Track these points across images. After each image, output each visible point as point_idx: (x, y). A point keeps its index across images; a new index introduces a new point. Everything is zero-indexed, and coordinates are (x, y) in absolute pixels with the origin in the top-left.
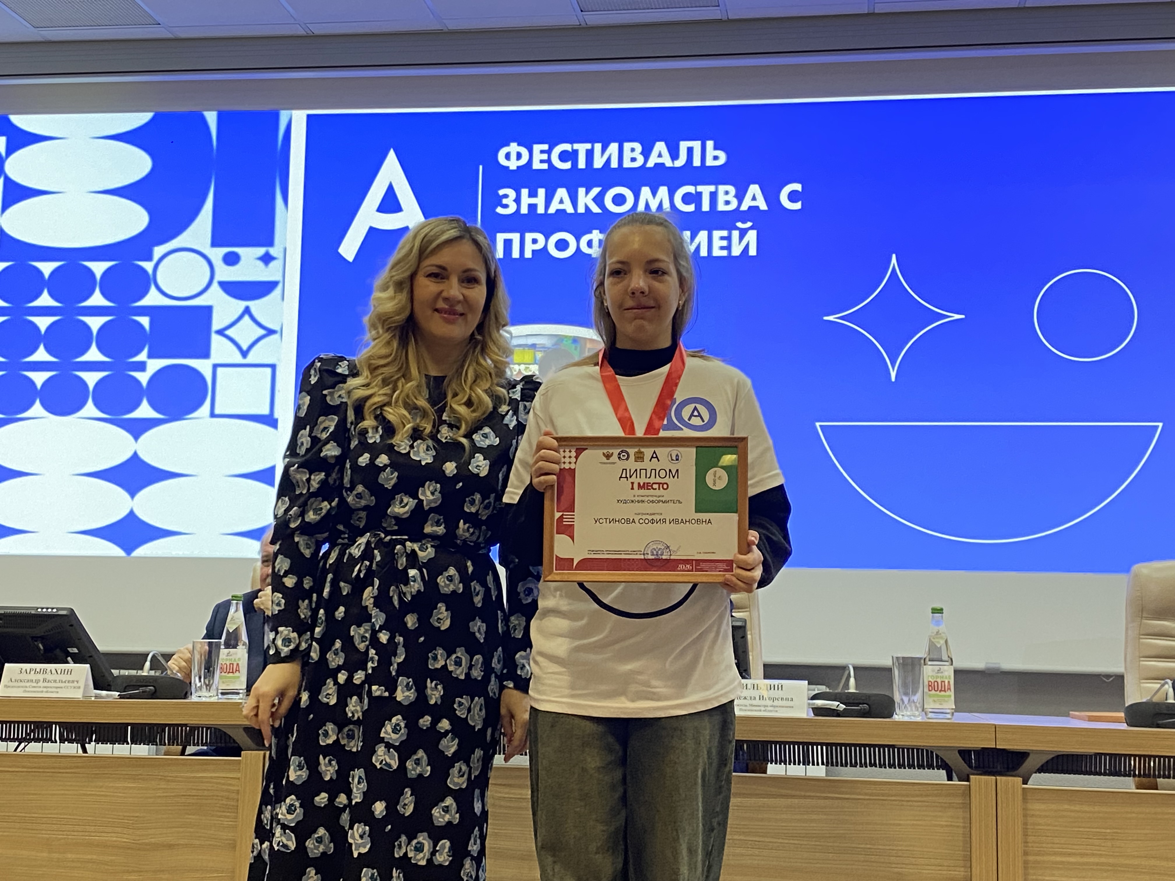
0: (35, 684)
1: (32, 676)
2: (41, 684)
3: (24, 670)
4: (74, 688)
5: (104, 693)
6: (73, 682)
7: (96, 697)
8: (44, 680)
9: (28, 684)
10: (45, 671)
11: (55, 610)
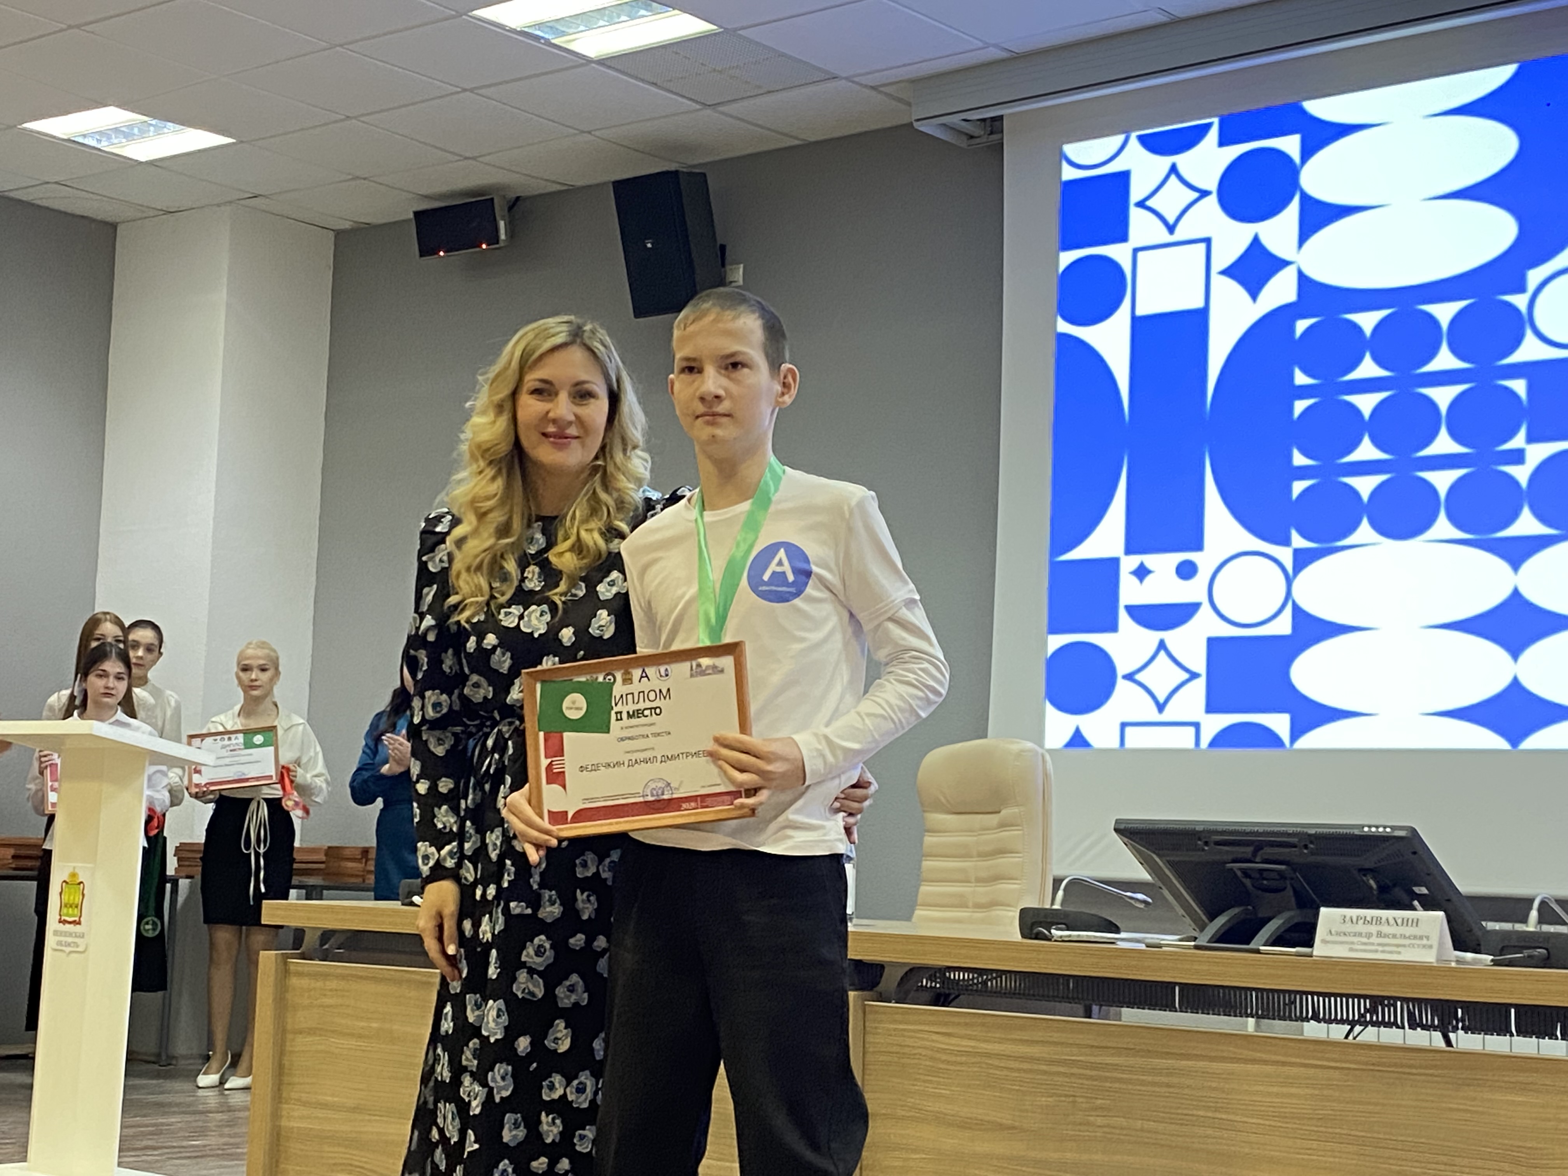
0: (1365, 940)
1: (1360, 927)
2: (1374, 940)
3: (1347, 919)
4: (1424, 946)
5: (1469, 956)
6: (1421, 938)
7: (1458, 962)
8: (1380, 934)
9: (1355, 939)
10: (1379, 920)
11: (1388, 830)
